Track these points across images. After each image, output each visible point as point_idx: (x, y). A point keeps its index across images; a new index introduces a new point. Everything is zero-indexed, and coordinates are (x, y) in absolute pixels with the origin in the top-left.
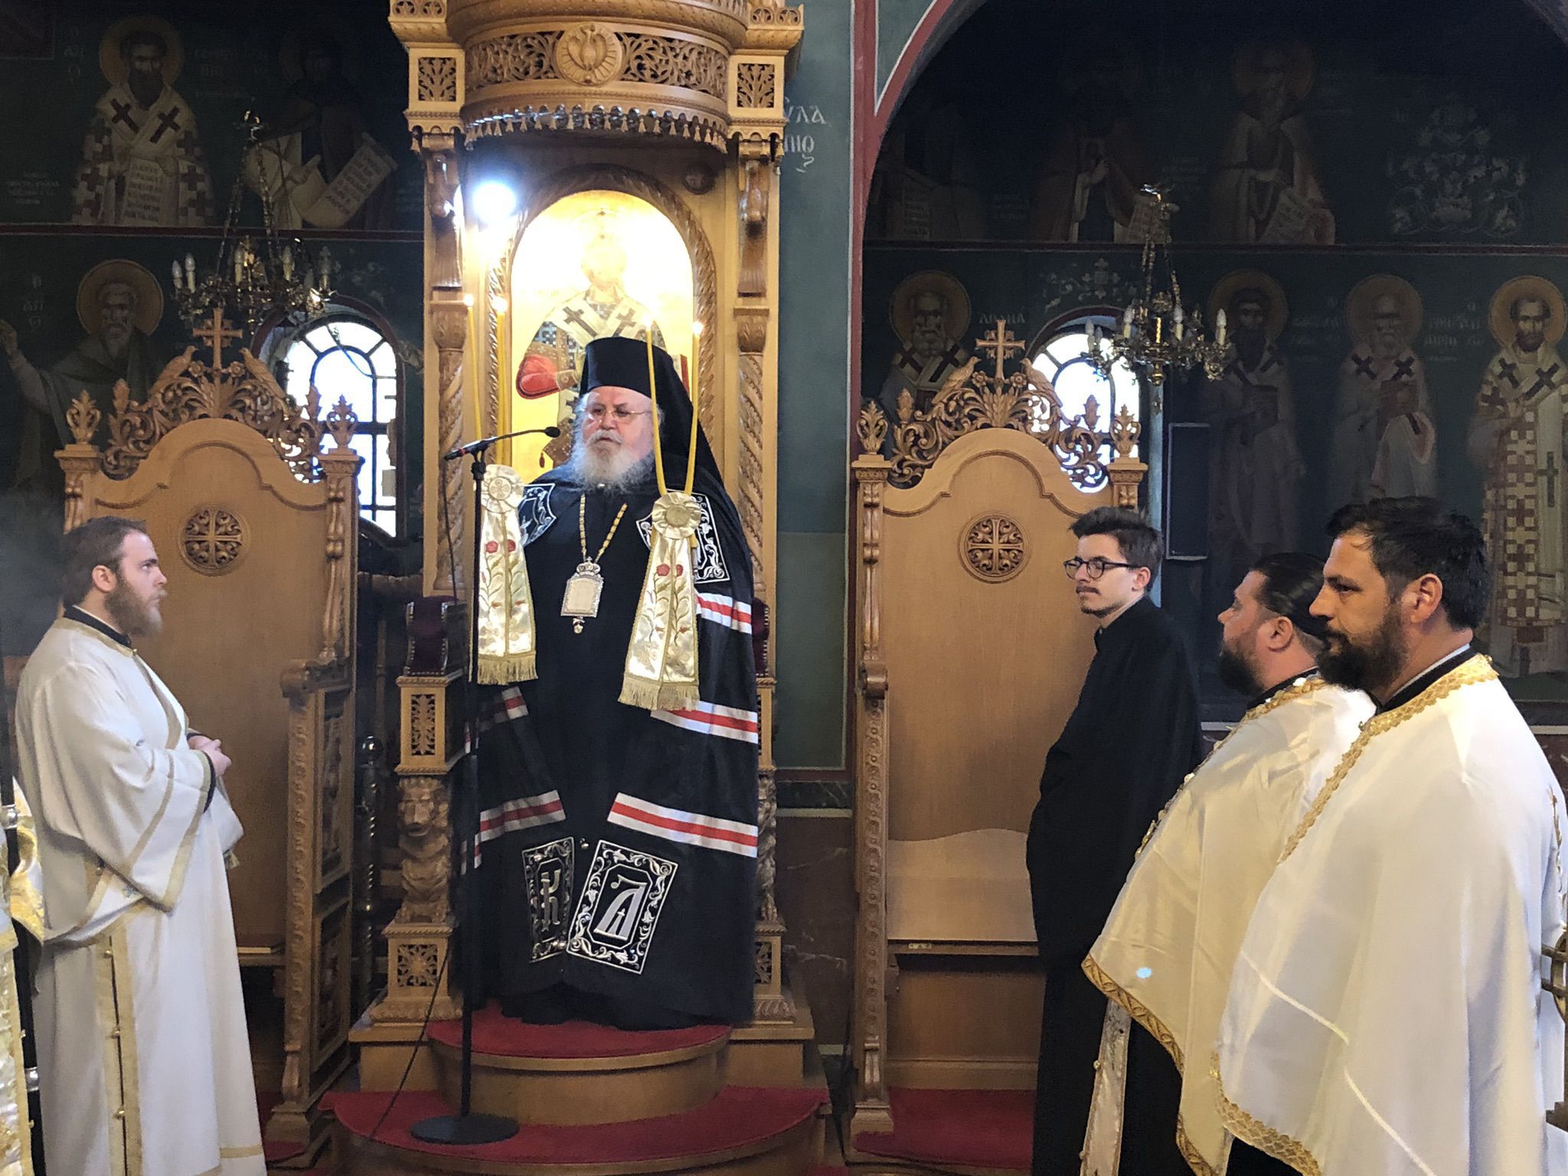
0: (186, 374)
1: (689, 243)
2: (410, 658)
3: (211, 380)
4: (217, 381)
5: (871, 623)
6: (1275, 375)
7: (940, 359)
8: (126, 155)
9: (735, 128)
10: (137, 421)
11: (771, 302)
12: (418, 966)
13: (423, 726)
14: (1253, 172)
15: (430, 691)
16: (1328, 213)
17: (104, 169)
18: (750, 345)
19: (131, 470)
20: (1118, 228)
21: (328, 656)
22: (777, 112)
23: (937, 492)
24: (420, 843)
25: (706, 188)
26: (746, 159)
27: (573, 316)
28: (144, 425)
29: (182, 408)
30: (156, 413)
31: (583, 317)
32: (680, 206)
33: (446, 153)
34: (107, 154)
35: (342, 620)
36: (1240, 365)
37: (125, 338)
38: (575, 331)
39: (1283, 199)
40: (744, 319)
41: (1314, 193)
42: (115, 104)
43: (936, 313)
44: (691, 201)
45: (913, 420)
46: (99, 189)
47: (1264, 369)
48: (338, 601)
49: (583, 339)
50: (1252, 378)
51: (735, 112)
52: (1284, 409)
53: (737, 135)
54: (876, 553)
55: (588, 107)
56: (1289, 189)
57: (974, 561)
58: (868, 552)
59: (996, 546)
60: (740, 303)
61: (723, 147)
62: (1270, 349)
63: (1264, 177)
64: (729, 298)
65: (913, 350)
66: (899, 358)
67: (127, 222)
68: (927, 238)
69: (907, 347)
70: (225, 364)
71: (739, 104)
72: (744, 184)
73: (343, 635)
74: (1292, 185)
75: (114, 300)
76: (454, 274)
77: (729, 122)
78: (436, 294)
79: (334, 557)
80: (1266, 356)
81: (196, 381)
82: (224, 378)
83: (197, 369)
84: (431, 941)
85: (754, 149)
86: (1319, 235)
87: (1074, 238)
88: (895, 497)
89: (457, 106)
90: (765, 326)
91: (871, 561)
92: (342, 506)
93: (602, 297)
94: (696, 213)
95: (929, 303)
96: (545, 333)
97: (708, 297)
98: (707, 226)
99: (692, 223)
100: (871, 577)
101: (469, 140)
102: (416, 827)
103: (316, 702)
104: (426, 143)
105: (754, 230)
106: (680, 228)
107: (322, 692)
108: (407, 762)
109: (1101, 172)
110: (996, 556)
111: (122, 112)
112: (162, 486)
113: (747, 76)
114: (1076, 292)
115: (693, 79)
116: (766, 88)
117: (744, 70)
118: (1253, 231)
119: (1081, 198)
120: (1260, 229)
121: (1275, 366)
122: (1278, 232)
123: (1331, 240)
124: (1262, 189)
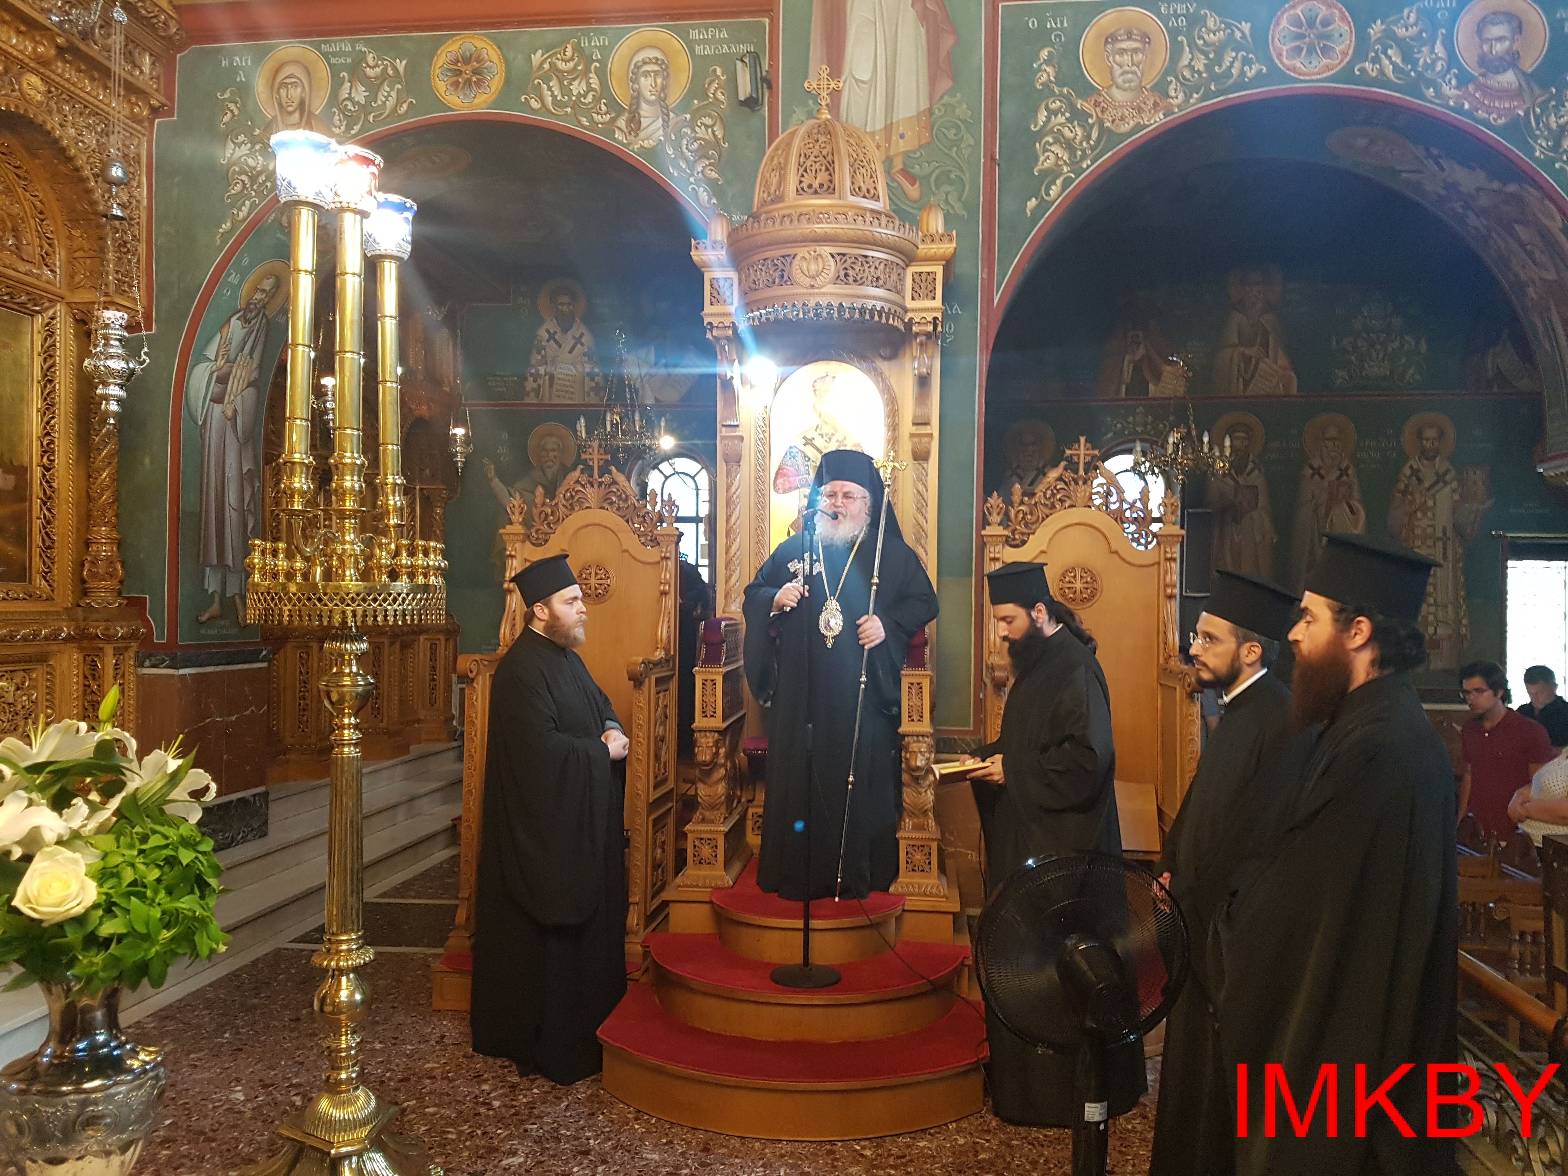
0: (578, 482)
1: (882, 392)
2: (702, 655)
3: (592, 486)
4: (596, 486)
6: (1256, 478)
7: (1038, 472)
8: (554, 361)
9: (910, 315)
10: (549, 511)
11: (934, 428)
12: (706, 852)
13: (709, 699)
14: (1241, 349)
15: (713, 678)
16: (1293, 374)
17: (542, 370)
18: (920, 456)
19: (546, 541)
20: (1151, 387)
21: (660, 654)
22: (938, 303)
24: (708, 773)
25: (893, 356)
26: (917, 334)
27: (808, 442)
28: (552, 514)
29: (575, 503)
30: (560, 506)
31: (814, 441)
32: (875, 370)
33: (727, 338)
34: (544, 361)
36: (1233, 472)
37: (555, 468)
38: (809, 451)
39: (1262, 365)
40: (916, 440)
41: (1283, 361)
42: (548, 331)
44: (883, 365)
46: (540, 381)
47: (1248, 474)
48: (666, 620)
49: (815, 455)
50: (1241, 480)
51: (909, 304)
52: (1262, 501)
55: (811, 304)
56: (1266, 360)
60: (914, 430)
61: (902, 327)
62: (1253, 462)
63: (1249, 351)
65: (1020, 467)
67: (556, 401)
68: (1029, 399)
69: (1014, 465)
70: (600, 477)
71: (913, 299)
72: (916, 352)
73: (669, 641)
74: (1268, 356)
75: (549, 446)
76: (735, 416)
77: (906, 311)
78: (724, 429)
79: (665, 593)
80: (1251, 466)
81: (583, 486)
82: (600, 484)
83: (584, 479)
84: (715, 836)
85: (923, 328)
86: (1286, 388)
87: (1123, 396)
89: (734, 308)
90: (929, 443)
92: (669, 562)
93: (825, 430)
95: (1030, 438)
97: (894, 426)
98: (893, 381)
99: (884, 380)
102: (705, 763)
103: (650, 684)
104: (715, 333)
105: (923, 381)
106: (877, 383)
107: (653, 678)
109: (1141, 352)
111: (552, 336)
113: (918, 280)
114: (1123, 428)
115: (881, 282)
116: (930, 287)
117: (916, 276)
118: (1241, 387)
119: (1128, 369)
120: (1246, 385)
121: (1256, 472)
122: (1258, 387)
123: (1294, 391)
124: (1247, 359)
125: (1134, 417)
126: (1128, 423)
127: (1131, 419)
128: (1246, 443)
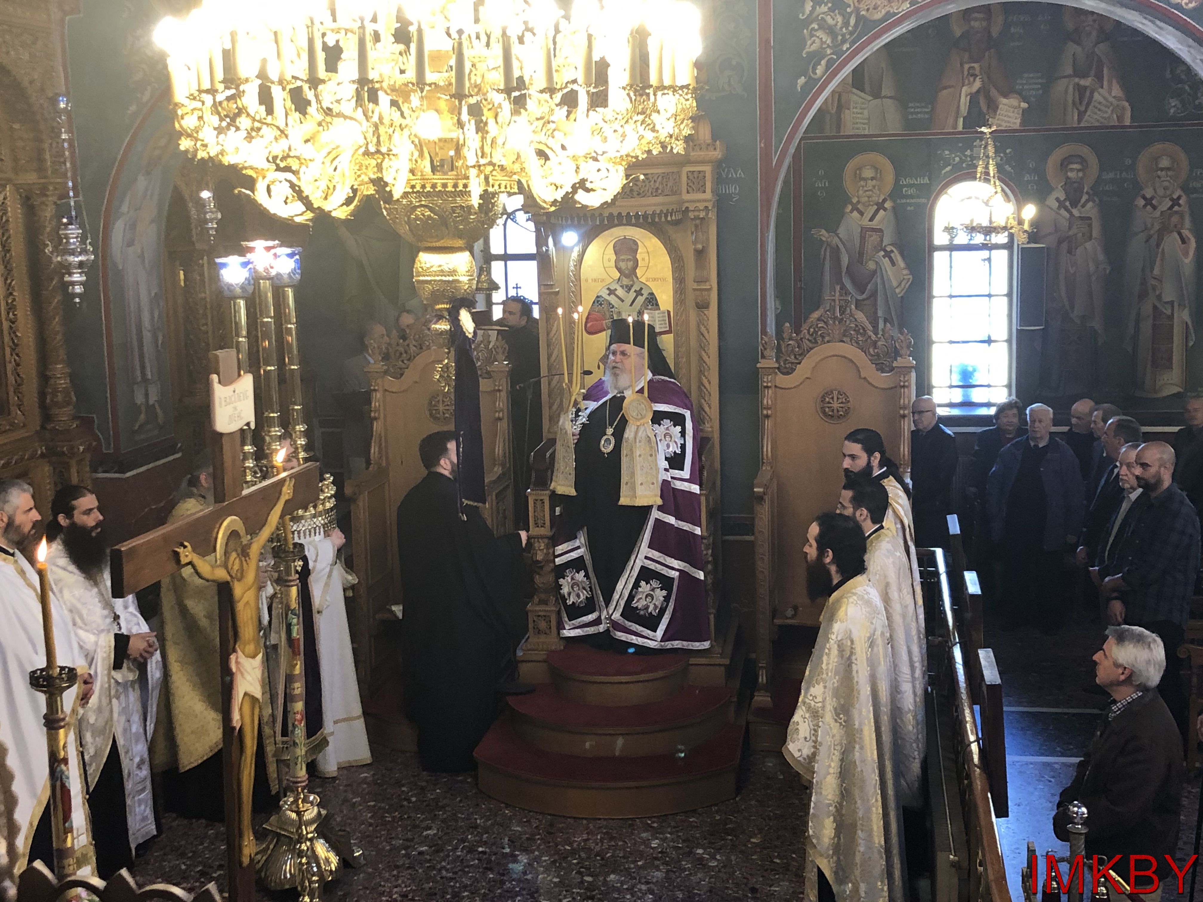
1: (670, 253)
2: (533, 480)
5: (767, 449)
6: (1090, 209)
7: (875, 207)
9: (686, 205)
10: (402, 350)
12: (543, 625)
14: (1077, 80)
15: (542, 498)
16: (1127, 104)
18: (702, 306)
19: (402, 375)
20: (988, 120)
21: (497, 470)
22: (708, 195)
23: (804, 377)
24: (541, 568)
27: (612, 292)
28: (406, 352)
30: (411, 346)
31: (617, 293)
35: (504, 450)
36: (1067, 204)
38: (613, 299)
39: (1096, 96)
40: (698, 293)
41: (1117, 91)
43: (872, 179)
44: (669, 230)
45: (791, 339)
47: (1083, 206)
48: (502, 440)
49: (616, 303)
50: (1076, 212)
51: (685, 196)
52: (1095, 233)
53: (687, 208)
54: (769, 412)
56: (1100, 90)
57: (824, 413)
58: (765, 412)
59: (835, 405)
60: (695, 286)
61: (679, 216)
62: (1087, 193)
63: (1083, 82)
64: (691, 282)
65: (858, 202)
66: (850, 207)
68: (866, 132)
69: (855, 200)
71: (688, 192)
72: (693, 229)
73: (505, 457)
74: (1102, 87)
76: (550, 277)
77: (683, 202)
78: (542, 287)
79: (500, 419)
80: (1085, 197)
84: (548, 614)
85: (697, 214)
86: (1120, 118)
87: (960, 128)
88: (781, 380)
90: (709, 296)
91: (767, 417)
92: (502, 393)
93: (626, 282)
95: (868, 173)
96: (598, 302)
97: (680, 280)
100: (767, 425)
105: (700, 252)
109: (977, 84)
110: (835, 411)
112: (416, 382)
113: (691, 177)
114: (962, 161)
115: (660, 191)
116: (701, 183)
117: (690, 174)
118: (1076, 117)
119: (964, 101)
120: (1081, 115)
121: (1090, 204)
122: (1092, 118)
123: (1127, 122)
124: (1081, 90)
125: (972, 150)
126: (966, 156)
127: (968, 152)
128: (1080, 174)
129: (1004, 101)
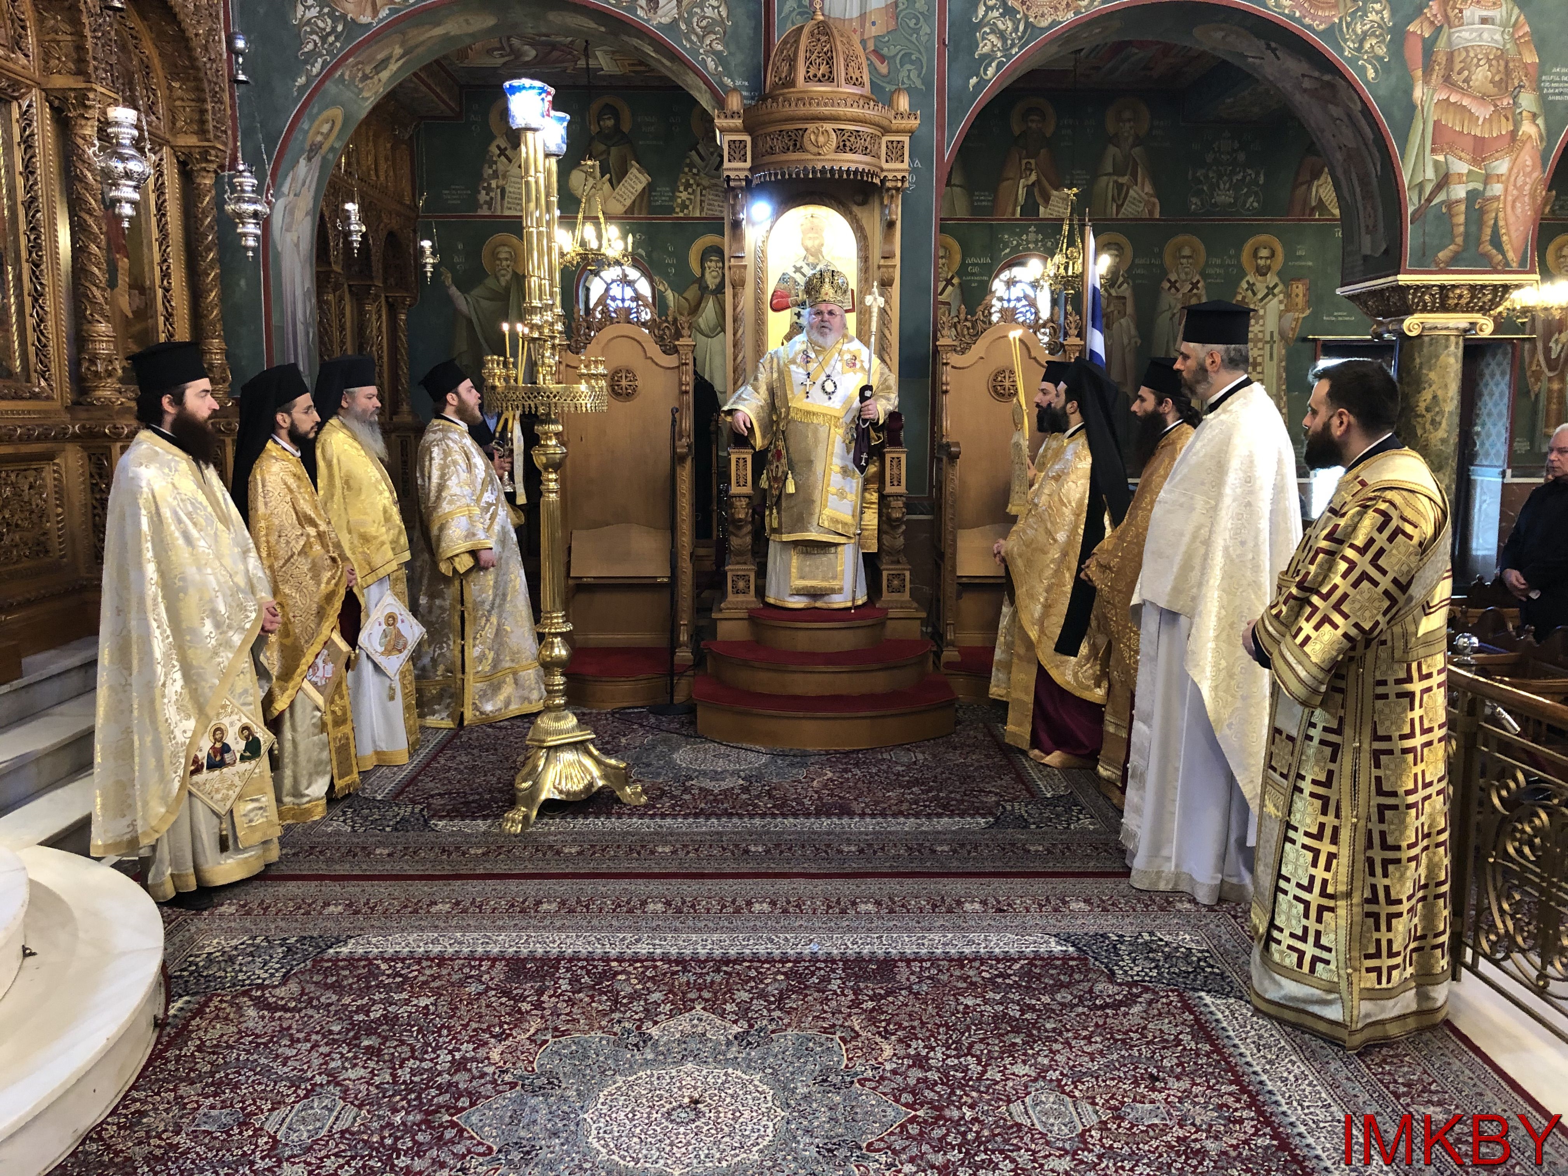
1: (855, 231)
5: (947, 423)
6: (1125, 290)
7: (944, 283)
8: (505, 177)
9: (885, 174)
11: (897, 261)
12: (741, 584)
13: (742, 473)
14: (1116, 177)
15: (744, 456)
16: (1156, 200)
17: (494, 184)
18: (886, 283)
20: (1042, 209)
22: (906, 165)
23: (978, 357)
24: (740, 528)
25: (863, 203)
26: (889, 189)
27: (798, 270)
28: (588, 327)
31: (802, 269)
32: (851, 212)
33: (741, 188)
34: (495, 175)
37: (508, 277)
38: (798, 277)
39: (1131, 192)
40: (882, 270)
41: (1148, 188)
42: (498, 147)
43: (942, 257)
44: (856, 209)
45: (966, 320)
46: (492, 194)
47: (1119, 287)
49: (801, 280)
50: (1113, 293)
51: (885, 166)
52: (1130, 309)
53: (885, 177)
54: (948, 388)
55: (819, 167)
56: (1135, 187)
57: (996, 391)
58: (944, 388)
59: (1007, 383)
61: (880, 184)
62: (1123, 276)
63: (1121, 180)
64: (876, 258)
67: (507, 213)
71: (887, 161)
72: (887, 201)
74: (1136, 185)
75: (503, 256)
76: (742, 249)
77: (882, 170)
79: (686, 392)
80: (1121, 279)
84: (747, 573)
85: (893, 184)
86: (1151, 212)
87: (1018, 216)
88: (957, 359)
89: (748, 164)
90: (893, 273)
91: (946, 392)
93: (811, 260)
94: (859, 215)
96: (784, 279)
97: (864, 258)
98: (864, 222)
99: (857, 221)
100: (946, 400)
101: (755, 182)
102: (740, 520)
103: (689, 462)
104: (732, 184)
105: (888, 226)
106: (851, 223)
107: (690, 457)
108: (734, 490)
109: (1033, 177)
110: (1007, 389)
111: (502, 152)
114: (1018, 245)
115: (868, 150)
116: (900, 153)
117: (890, 145)
118: (1115, 210)
119: (1022, 193)
120: (1119, 207)
121: (1125, 286)
123: (1157, 215)
124: (1119, 186)
125: (1027, 235)
126: (1022, 240)
127: (1024, 237)
129: (1055, 193)
